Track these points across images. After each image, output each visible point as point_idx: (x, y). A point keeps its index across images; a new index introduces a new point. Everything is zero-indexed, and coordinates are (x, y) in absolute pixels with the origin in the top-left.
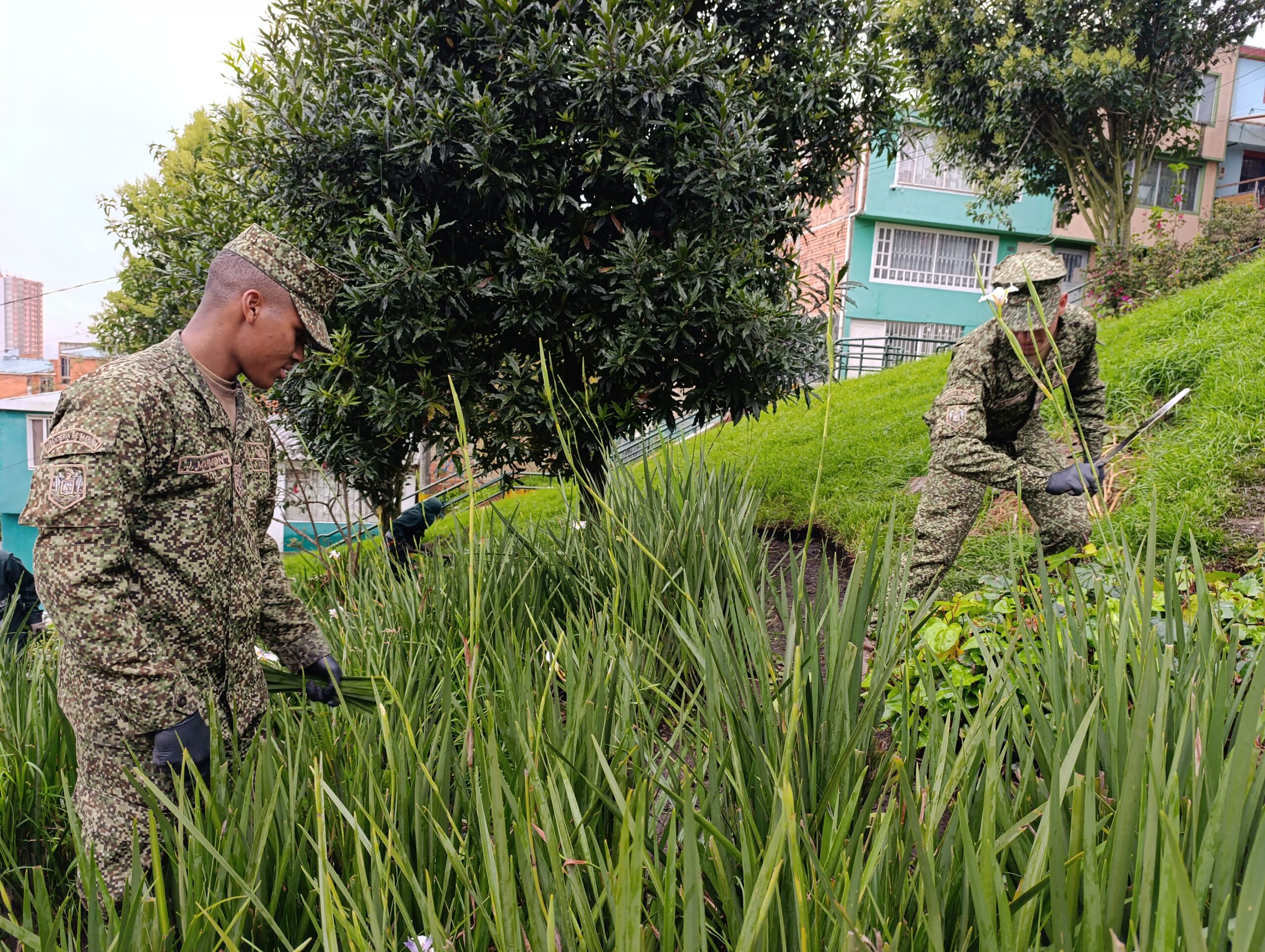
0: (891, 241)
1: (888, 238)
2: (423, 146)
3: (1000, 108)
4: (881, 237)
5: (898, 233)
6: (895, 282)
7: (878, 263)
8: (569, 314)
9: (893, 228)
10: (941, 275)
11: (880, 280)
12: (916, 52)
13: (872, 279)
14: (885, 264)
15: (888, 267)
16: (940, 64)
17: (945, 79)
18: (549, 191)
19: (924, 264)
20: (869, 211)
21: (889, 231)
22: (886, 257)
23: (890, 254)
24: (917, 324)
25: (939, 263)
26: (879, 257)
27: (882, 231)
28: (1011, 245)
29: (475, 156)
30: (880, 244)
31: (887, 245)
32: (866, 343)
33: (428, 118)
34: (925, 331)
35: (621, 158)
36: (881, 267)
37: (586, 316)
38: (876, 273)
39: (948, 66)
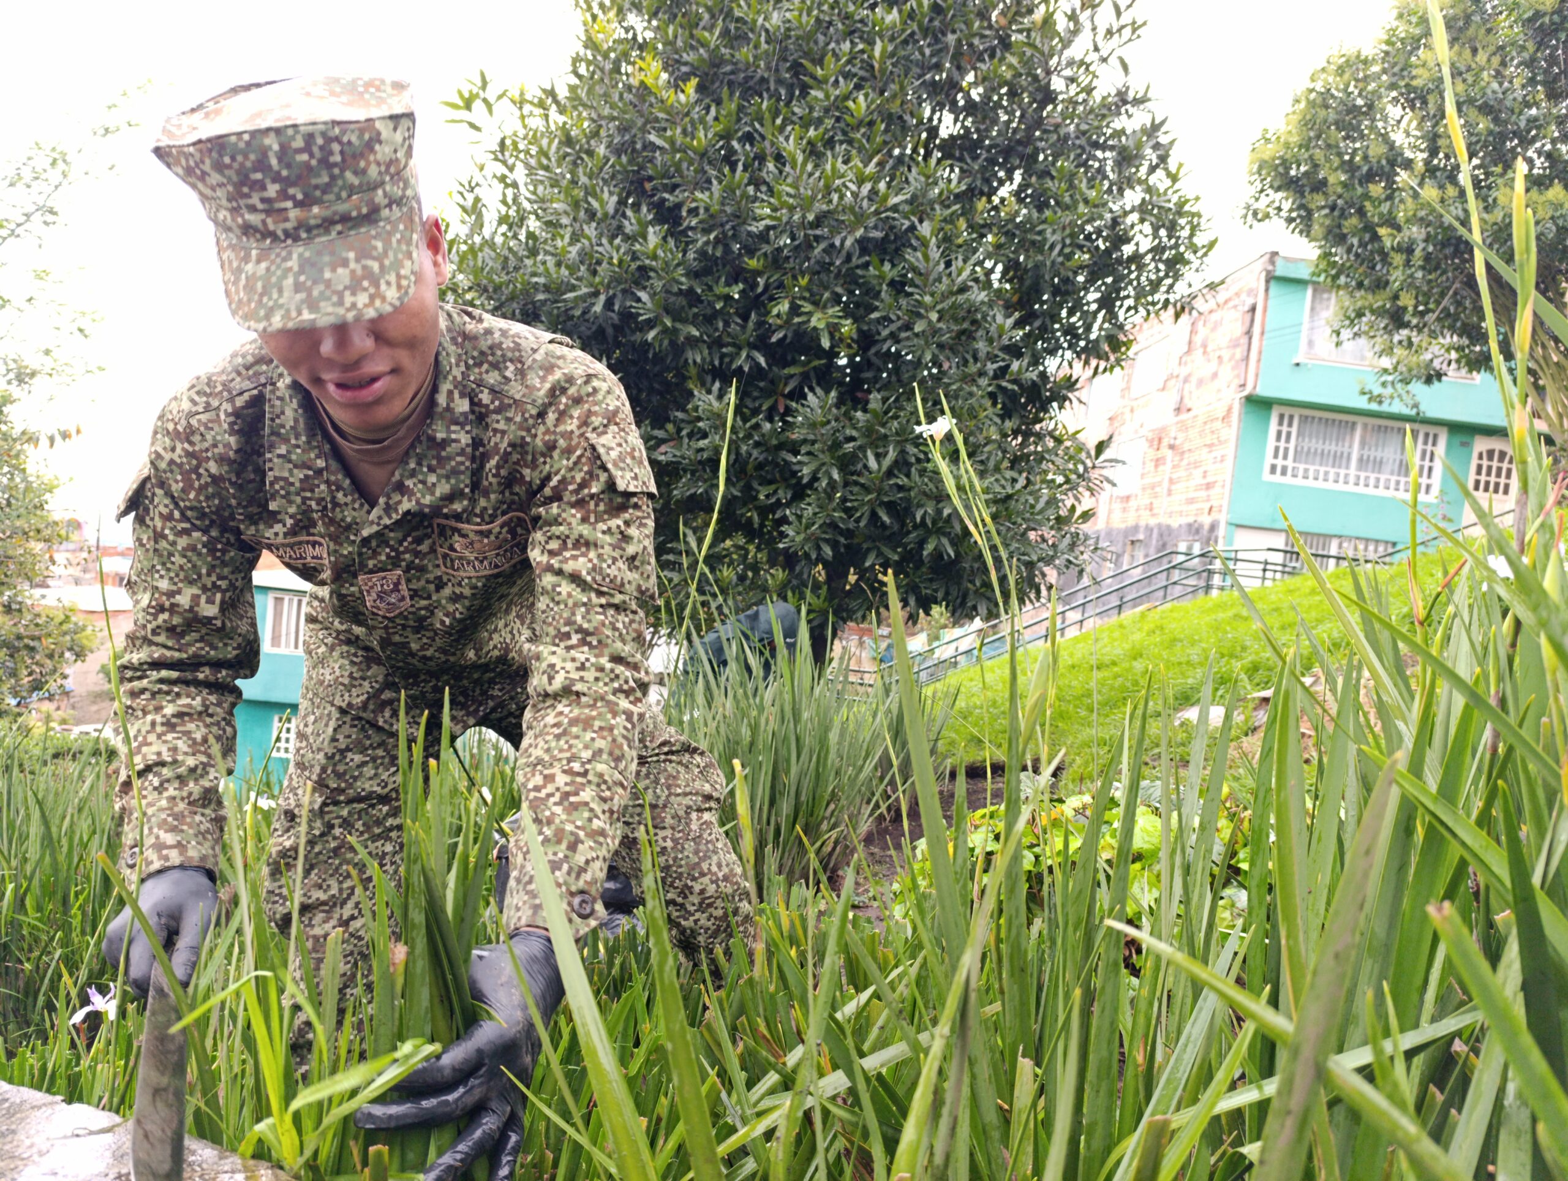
0: (1294, 430)
1: (1290, 425)
2: (596, 294)
3: (1408, 261)
4: (1281, 423)
5: (1304, 419)
6: (1299, 481)
7: (1276, 456)
8: (755, 485)
9: (1297, 412)
10: (1363, 475)
11: (1277, 478)
12: (1303, 196)
13: (1267, 476)
14: (1285, 457)
15: (1289, 463)
16: (1333, 208)
17: (1339, 226)
18: (734, 345)
19: (1340, 460)
20: (1264, 391)
21: (1291, 417)
22: (1286, 450)
23: (1292, 446)
24: (1329, 537)
25: (1361, 460)
26: (1277, 449)
27: (1281, 417)
28: (1464, 439)
29: (649, 305)
30: (1279, 433)
31: (1289, 434)
32: (1240, 556)
33: (605, 265)
34: (1340, 546)
35: (807, 307)
36: (1280, 462)
37: (773, 487)
38: (1273, 469)
39: (1343, 210)
